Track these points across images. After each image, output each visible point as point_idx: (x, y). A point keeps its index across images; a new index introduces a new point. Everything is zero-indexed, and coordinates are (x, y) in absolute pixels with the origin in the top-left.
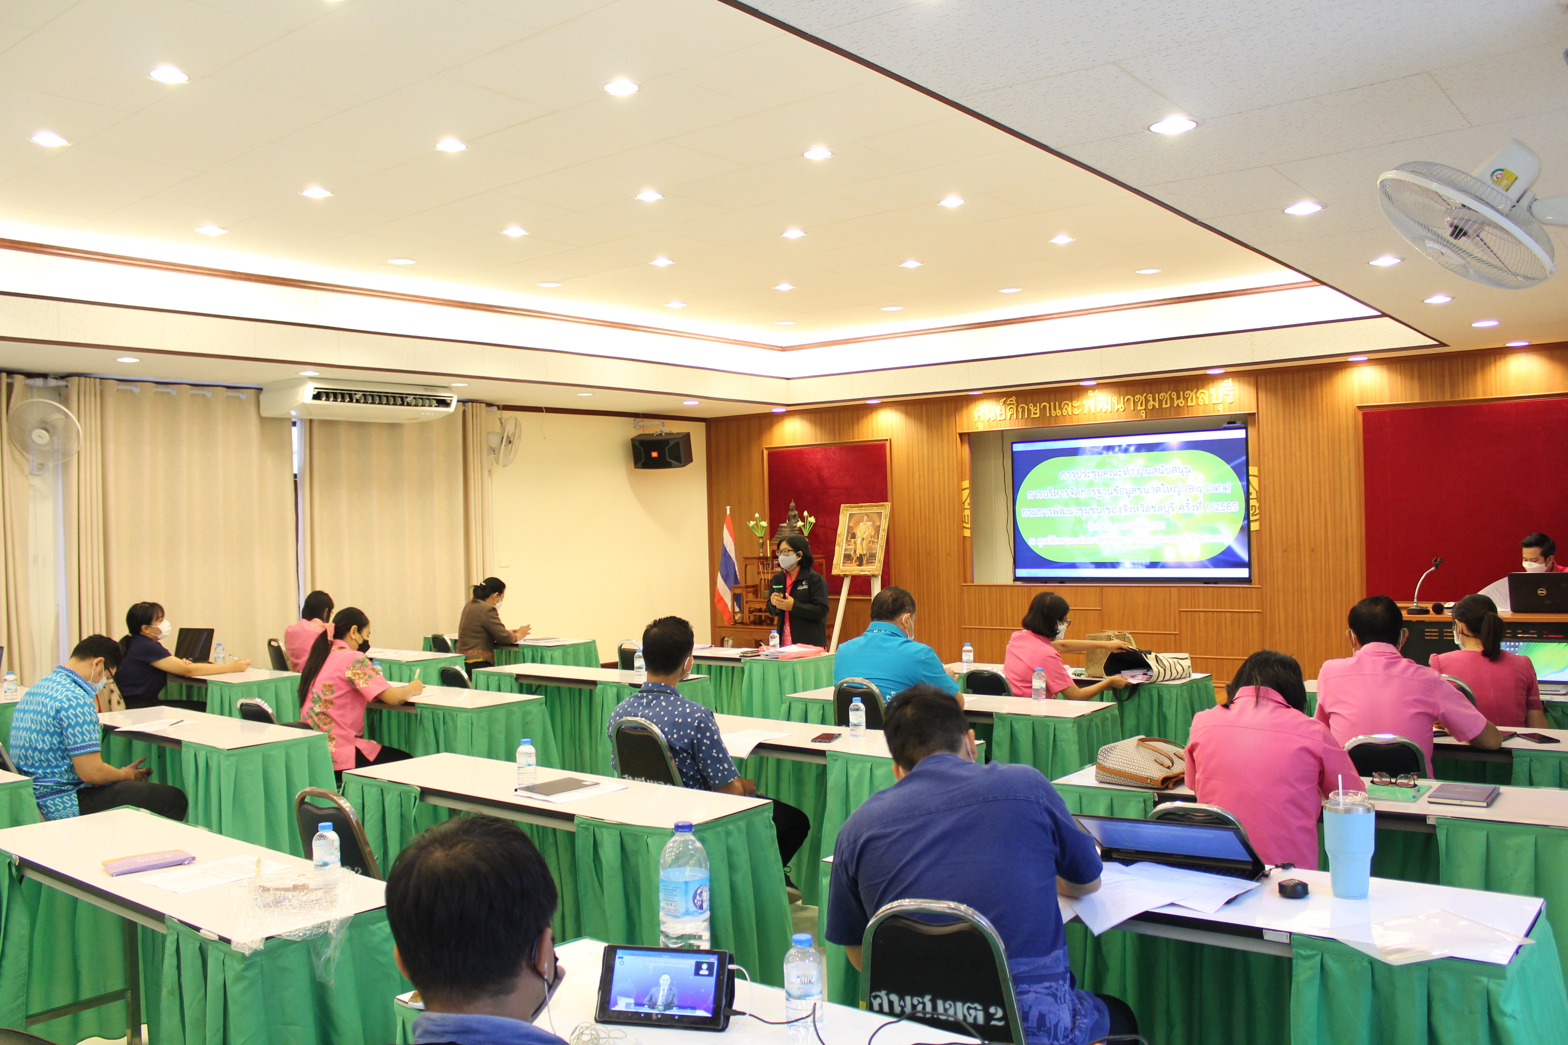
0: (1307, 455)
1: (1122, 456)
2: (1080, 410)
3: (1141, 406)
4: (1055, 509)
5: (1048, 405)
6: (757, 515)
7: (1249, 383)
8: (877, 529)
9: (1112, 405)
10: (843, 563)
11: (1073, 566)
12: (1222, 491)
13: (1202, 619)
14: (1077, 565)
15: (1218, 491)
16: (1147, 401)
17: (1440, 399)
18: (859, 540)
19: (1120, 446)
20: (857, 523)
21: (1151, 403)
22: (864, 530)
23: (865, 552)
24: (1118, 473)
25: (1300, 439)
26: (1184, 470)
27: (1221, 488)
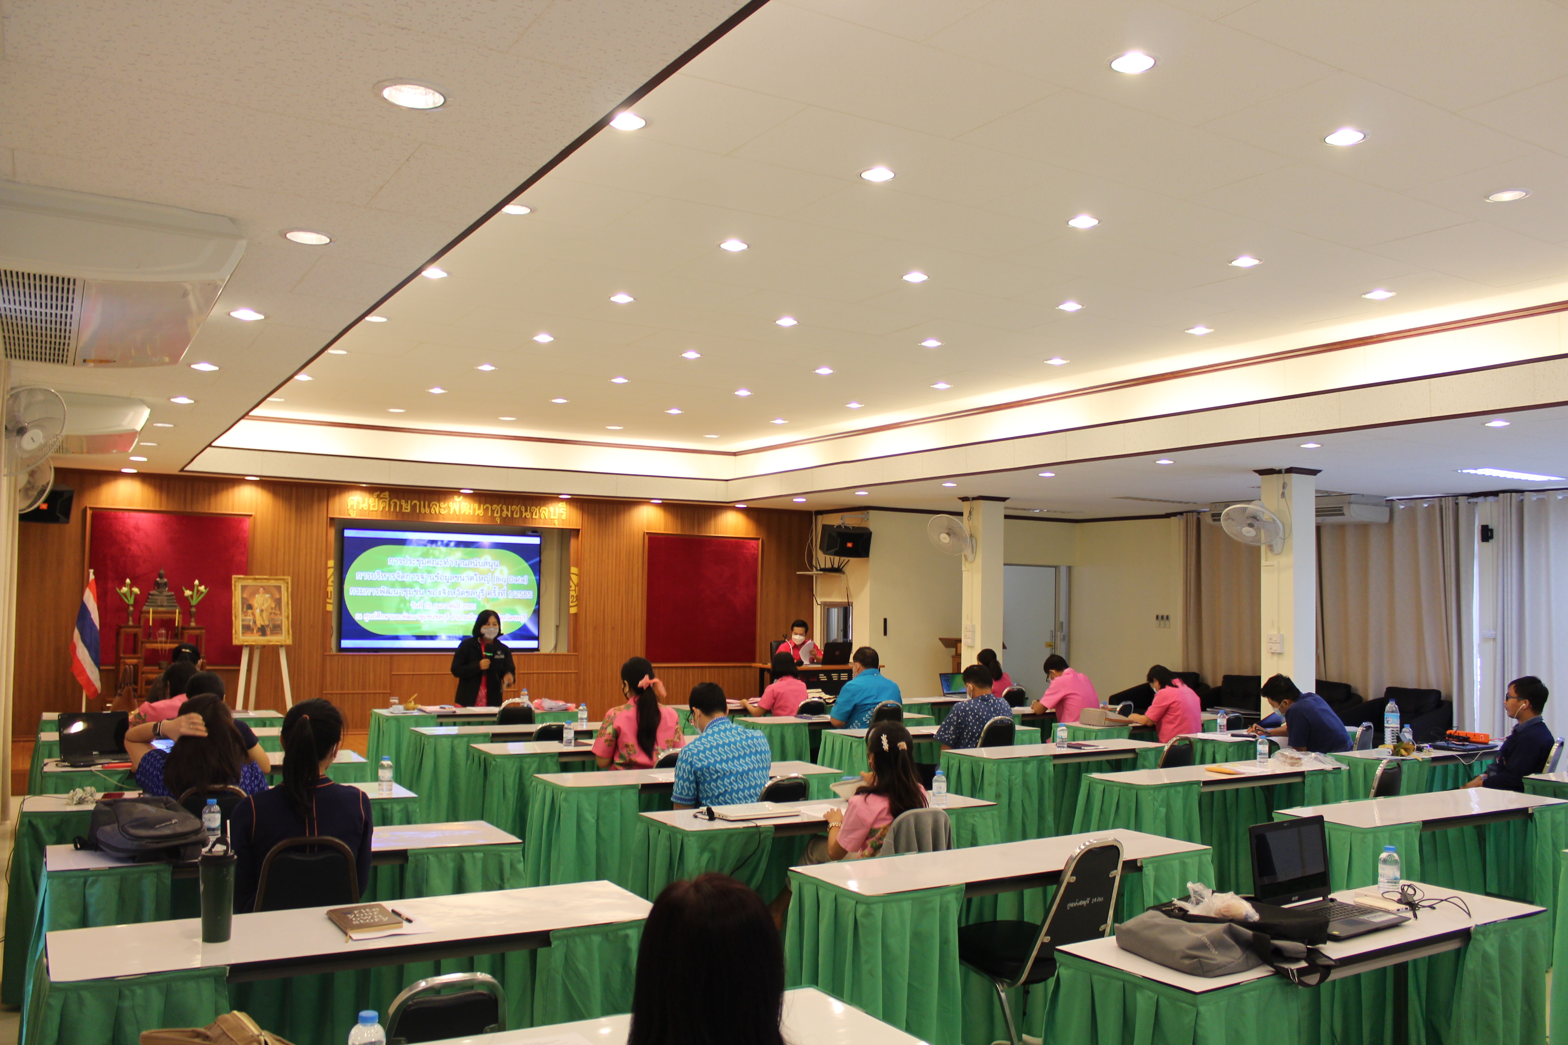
0: (612, 562)
1: (443, 549)
2: (446, 511)
3: (497, 513)
4: (382, 589)
5: (418, 504)
6: (128, 581)
7: (577, 507)
8: (278, 602)
9: (474, 509)
10: (243, 633)
11: (396, 638)
12: (521, 582)
13: (535, 679)
14: (400, 638)
15: (518, 582)
16: (502, 511)
17: (691, 533)
18: (258, 612)
19: (442, 541)
20: (253, 594)
21: (505, 512)
22: (261, 601)
23: (267, 623)
24: (440, 563)
25: (608, 550)
26: (493, 564)
27: (520, 580)
